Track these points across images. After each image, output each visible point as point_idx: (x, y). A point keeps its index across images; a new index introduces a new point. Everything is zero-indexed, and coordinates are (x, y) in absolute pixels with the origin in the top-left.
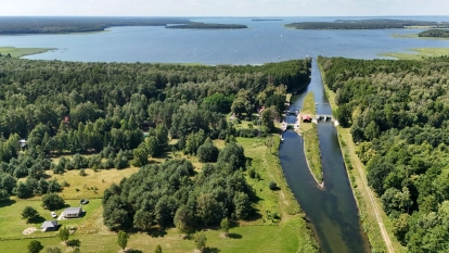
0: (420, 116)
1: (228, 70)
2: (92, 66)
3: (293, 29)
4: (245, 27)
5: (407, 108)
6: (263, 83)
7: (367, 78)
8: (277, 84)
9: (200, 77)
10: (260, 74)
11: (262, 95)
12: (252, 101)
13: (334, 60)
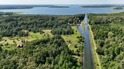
0: (103, 22)
1: (67, 16)
2: (37, 15)
3: (82, 7)
4: (69, 7)
5: (101, 21)
6: (74, 18)
7: (95, 17)
8: (77, 18)
9: (61, 17)
10: (74, 16)
11: (74, 19)
12: (72, 21)
13: (90, 14)
